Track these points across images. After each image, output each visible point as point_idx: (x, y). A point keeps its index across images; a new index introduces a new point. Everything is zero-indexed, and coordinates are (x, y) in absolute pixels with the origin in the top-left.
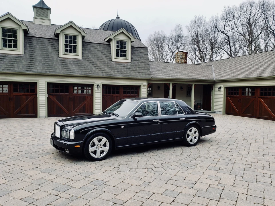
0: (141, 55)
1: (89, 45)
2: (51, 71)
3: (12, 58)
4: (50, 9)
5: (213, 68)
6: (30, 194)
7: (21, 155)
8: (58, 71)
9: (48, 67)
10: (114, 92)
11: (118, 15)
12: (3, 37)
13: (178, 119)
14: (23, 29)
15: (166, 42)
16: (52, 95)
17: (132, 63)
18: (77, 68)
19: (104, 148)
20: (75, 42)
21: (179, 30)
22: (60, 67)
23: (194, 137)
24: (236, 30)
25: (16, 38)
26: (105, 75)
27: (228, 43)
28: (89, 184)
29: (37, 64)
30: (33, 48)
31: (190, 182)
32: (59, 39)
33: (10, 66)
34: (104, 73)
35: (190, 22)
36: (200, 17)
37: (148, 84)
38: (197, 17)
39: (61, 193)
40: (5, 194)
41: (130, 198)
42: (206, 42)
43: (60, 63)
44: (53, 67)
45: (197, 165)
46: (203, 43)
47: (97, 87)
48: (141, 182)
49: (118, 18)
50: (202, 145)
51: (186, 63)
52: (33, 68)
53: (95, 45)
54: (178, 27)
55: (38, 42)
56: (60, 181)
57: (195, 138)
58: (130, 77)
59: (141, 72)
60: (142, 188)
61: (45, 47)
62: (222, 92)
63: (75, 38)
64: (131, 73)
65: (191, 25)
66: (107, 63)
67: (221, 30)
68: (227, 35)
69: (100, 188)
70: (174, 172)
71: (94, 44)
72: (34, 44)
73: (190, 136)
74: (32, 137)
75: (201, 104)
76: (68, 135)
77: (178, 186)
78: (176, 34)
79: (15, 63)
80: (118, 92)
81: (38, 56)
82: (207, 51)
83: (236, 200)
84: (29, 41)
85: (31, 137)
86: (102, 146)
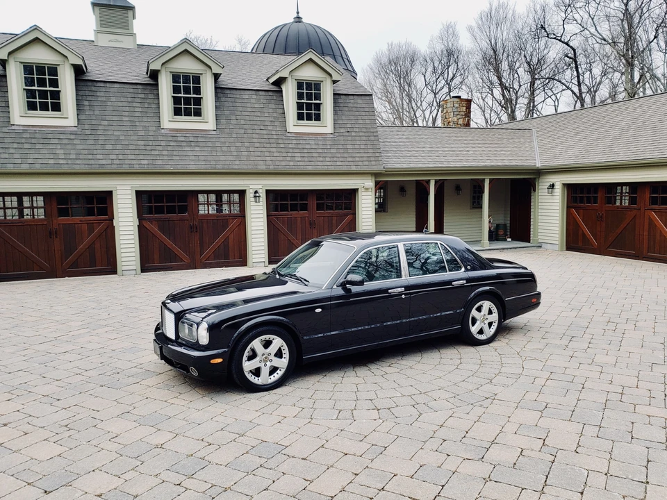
0: (357, 113)
1: (232, 96)
2: (143, 162)
3: (50, 136)
4: (132, 8)
5: (535, 137)
6: (117, 482)
7: (88, 380)
8: (160, 162)
9: (137, 152)
10: (294, 208)
11: (298, 13)
12: (26, 86)
13: (449, 282)
14: (72, 65)
15: (418, 67)
16: (150, 220)
17: (336, 134)
18: (204, 153)
19: (277, 362)
20: (197, 91)
21: (451, 37)
22: (165, 153)
23: (487, 322)
24: (593, 30)
25: (58, 87)
26: (272, 167)
27: (574, 65)
28: (247, 453)
29: (111, 147)
30: (100, 108)
31: (476, 443)
32: (157, 85)
33: (47, 156)
34: (270, 163)
35: (477, 16)
36: (501, 2)
37: (377, 183)
38: (495, 4)
39: (186, 477)
40: (64, 483)
41: (340, 488)
42: (518, 64)
43: (163, 144)
44: (147, 152)
45: (493, 398)
46: (511, 67)
47: (255, 197)
48: (364, 446)
49: (298, 19)
50: (507, 341)
51: (468, 125)
52: (101, 157)
53: (246, 95)
54: (448, 28)
55: (111, 94)
56: (182, 446)
57: (490, 324)
58: (332, 169)
59: (358, 155)
60: (367, 462)
61: (125, 104)
62: (558, 197)
63: (197, 79)
64: (335, 159)
65: (480, 23)
66: (275, 137)
67: (554, 35)
68: (571, 44)
69: (272, 463)
70: (439, 417)
71: (242, 92)
72: (100, 99)
73: (478, 322)
74: (109, 329)
75: (505, 225)
76: (195, 334)
77: (449, 455)
78: (443, 46)
79: (59, 147)
80: (304, 208)
81: (111, 128)
82: (520, 86)
83: (580, 490)
84: (87, 93)
85: (106, 329)
86: (272, 357)
